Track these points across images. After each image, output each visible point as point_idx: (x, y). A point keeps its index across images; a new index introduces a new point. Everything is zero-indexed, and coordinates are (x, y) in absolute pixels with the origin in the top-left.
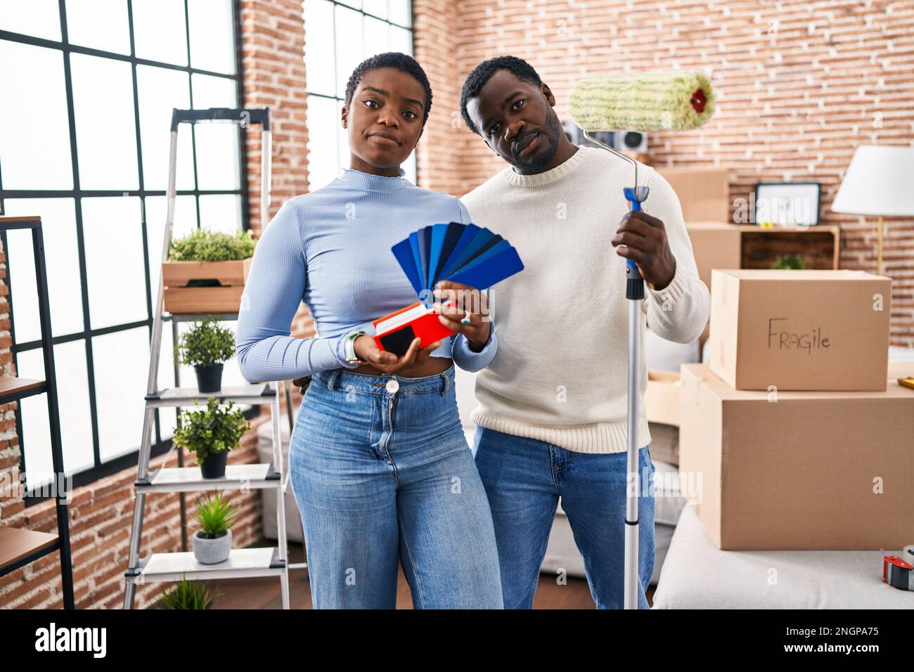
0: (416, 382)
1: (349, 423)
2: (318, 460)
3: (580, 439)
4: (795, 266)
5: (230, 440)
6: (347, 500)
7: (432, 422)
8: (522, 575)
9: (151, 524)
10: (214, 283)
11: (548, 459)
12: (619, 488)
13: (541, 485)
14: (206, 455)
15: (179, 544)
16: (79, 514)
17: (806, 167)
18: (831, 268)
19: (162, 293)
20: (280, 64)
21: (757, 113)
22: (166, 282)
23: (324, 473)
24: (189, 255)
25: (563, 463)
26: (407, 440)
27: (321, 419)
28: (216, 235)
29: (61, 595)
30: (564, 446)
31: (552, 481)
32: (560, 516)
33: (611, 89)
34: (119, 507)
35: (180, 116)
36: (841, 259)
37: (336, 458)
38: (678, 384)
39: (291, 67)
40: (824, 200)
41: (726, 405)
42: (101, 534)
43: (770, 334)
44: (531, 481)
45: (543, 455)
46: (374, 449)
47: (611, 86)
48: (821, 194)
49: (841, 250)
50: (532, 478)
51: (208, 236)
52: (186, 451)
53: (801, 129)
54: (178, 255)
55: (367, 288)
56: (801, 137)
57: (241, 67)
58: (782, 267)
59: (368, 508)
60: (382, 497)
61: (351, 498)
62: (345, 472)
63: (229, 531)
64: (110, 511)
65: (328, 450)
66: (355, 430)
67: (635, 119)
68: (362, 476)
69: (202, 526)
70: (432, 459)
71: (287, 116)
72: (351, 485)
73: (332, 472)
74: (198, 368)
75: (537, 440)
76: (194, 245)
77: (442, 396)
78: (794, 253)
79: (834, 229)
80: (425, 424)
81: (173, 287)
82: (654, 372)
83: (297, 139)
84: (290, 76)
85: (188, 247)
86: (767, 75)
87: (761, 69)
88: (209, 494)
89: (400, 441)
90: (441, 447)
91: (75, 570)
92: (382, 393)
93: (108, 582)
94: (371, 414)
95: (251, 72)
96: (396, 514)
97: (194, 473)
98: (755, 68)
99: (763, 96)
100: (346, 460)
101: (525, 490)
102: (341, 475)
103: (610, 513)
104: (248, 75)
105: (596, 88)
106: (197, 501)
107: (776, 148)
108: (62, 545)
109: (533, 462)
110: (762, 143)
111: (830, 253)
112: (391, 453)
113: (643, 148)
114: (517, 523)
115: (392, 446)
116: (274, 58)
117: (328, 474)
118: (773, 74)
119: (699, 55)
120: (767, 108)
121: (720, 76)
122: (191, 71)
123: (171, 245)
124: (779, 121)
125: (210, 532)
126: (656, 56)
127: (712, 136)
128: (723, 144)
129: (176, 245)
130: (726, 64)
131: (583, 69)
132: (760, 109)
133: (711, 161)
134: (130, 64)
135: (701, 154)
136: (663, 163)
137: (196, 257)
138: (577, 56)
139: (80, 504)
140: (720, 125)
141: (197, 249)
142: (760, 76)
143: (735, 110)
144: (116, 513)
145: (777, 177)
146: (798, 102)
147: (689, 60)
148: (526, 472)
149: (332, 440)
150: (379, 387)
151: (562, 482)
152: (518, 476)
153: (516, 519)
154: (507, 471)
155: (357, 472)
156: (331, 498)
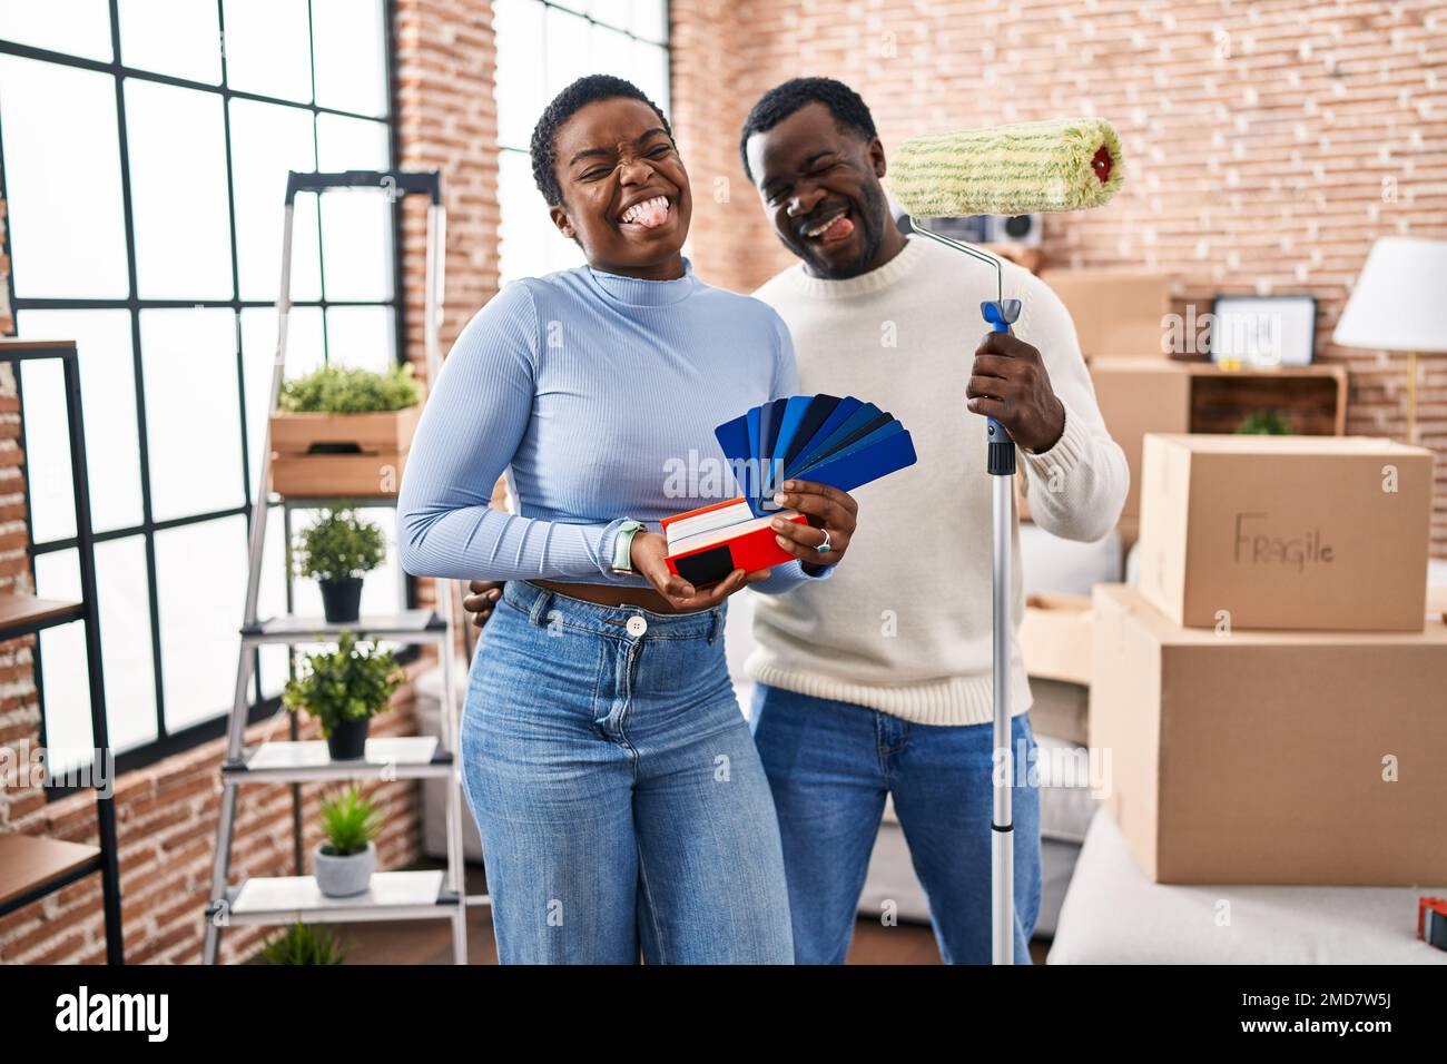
0: (673, 621)
1: (560, 683)
2: (511, 743)
3: (924, 702)
4: (1275, 430)
5: (375, 699)
6: (561, 804)
8: (829, 920)
9: (247, 830)
10: (351, 449)
11: (873, 734)
13: (861, 776)
14: (335, 723)
15: (290, 863)
16: (131, 813)
17: (1293, 272)
18: (1331, 433)
19: (268, 464)
20: (457, 101)
21: (1215, 186)
22: (275, 446)
23: (522, 764)
24: (311, 403)
25: (898, 741)
26: (652, 712)
27: (513, 675)
28: (357, 372)
29: (103, 943)
30: (899, 714)
31: (879, 769)
32: (890, 825)
33: (960, 150)
34: (196, 803)
35: (298, 182)
36: (1349, 419)
37: (540, 737)
38: (1087, 617)
39: (474, 106)
40: (1322, 323)
41: (1169, 654)
42: (167, 847)
43: (1238, 539)
44: (847, 770)
45: (865, 727)
46: (600, 725)
47: (960, 145)
48: (1319, 314)
49: (1349, 404)
50: (848, 765)
51: (342, 375)
52: (304, 716)
53: (1286, 211)
54: (294, 403)
56: (1288, 223)
57: (395, 104)
58: (1254, 431)
59: (595, 816)
61: (566, 801)
62: (555, 760)
63: (371, 845)
64: (181, 811)
66: (570, 695)
67: (1002, 195)
68: (583, 764)
69: (325, 836)
70: (692, 739)
71: (466, 182)
72: (566, 781)
73: (534, 760)
74: (325, 584)
75: (856, 706)
76: (319, 388)
77: (710, 643)
78: (1272, 409)
79: (1338, 372)
81: (286, 454)
82: (1046, 594)
83: (485, 220)
84: (473, 120)
85: (309, 392)
86: (1232, 124)
87: (1222, 114)
88: (339, 784)
89: (642, 713)
90: (706, 720)
91: (125, 904)
92: (618, 635)
93: (178, 924)
94: (597, 667)
95: (411, 112)
97: (316, 752)
98: (1213, 113)
99: (1225, 157)
100: (557, 741)
101: (838, 785)
102: (550, 765)
103: (972, 819)
104: (407, 118)
105: (935, 150)
106: (320, 795)
107: (1247, 241)
108: (105, 864)
109: (850, 739)
110: (1222, 233)
111: (1331, 409)
112: (626, 733)
113: (1034, 239)
114: (822, 836)
115: (631, 720)
116: (447, 90)
117: (529, 764)
118: (1242, 123)
119: (1123, 92)
120: (1233, 178)
121: (1158, 126)
122: (316, 110)
123: (282, 388)
124: (1253, 198)
125: (341, 845)
126: (1057, 93)
127: (1144, 221)
128: (1162, 235)
129: (290, 389)
130: (1167, 107)
131: (938, 113)
132: (1222, 178)
133: (1142, 262)
134: (219, 98)
135: (1125, 250)
136: (1064, 263)
137: (323, 406)
138: (930, 91)
139: (132, 799)
140: (1157, 204)
141: (325, 395)
142: (1221, 126)
143: (1180, 180)
144: (191, 813)
145: (1247, 287)
146: (1282, 168)
147: (1108, 100)
148: (838, 756)
149: (534, 710)
150: (614, 625)
151: (894, 771)
152: (824, 762)
153: (822, 830)
154: (807, 754)
155: (576, 759)
156: (533, 804)
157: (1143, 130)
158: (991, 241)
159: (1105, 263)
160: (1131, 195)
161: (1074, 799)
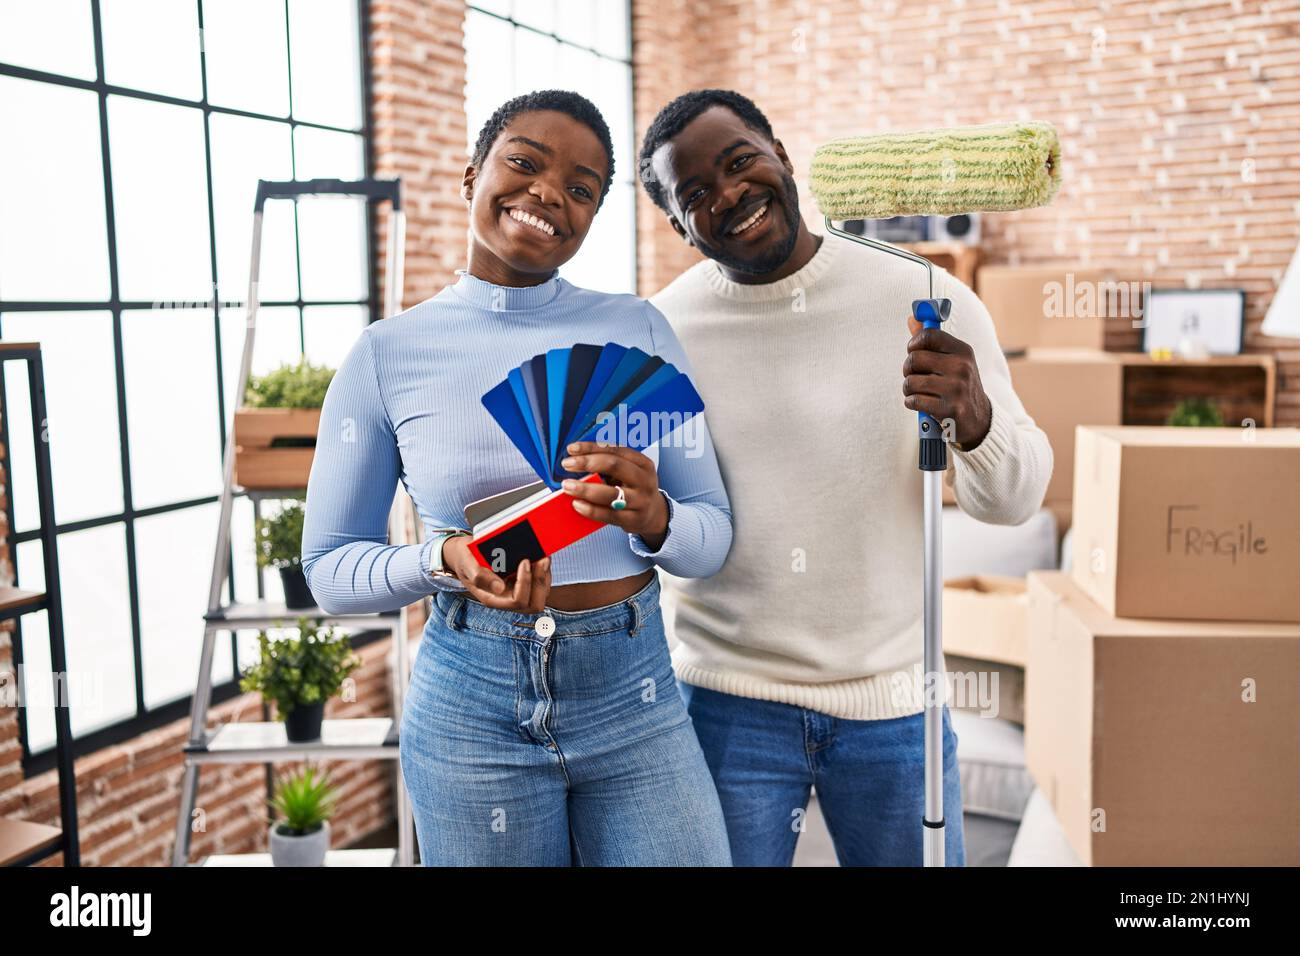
2: (438, 741)
3: (851, 698)
4: (1207, 420)
5: (329, 684)
6: (483, 806)
7: (618, 680)
11: (800, 732)
12: (914, 770)
13: (791, 772)
14: (291, 707)
16: (108, 787)
17: (1221, 267)
18: (1262, 424)
19: (233, 457)
20: (429, 114)
21: (1145, 186)
22: (239, 440)
23: (447, 762)
24: (274, 400)
25: (824, 737)
26: (580, 712)
27: (442, 674)
30: (826, 711)
31: (806, 765)
35: (268, 190)
36: (1277, 406)
37: (465, 737)
38: (1023, 600)
39: (445, 118)
40: (1250, 315)
41: (1100, 643)
42: (143, 818)
43: (1170, 531)
44: (774, 766)
45: (792, 725)
46: (525, 728)
48: (1247, 307)
49: (1277, 391)
50: (775, 762)
51: (305, 372)
53: (1214, 209)
54: (259, 399)
55: (479, 478)
56: (1215, 220)
57: (370, 118)
58: (1186, 417)
59: (518, 819)
60: (541, 802)
61: (489, 802)
62: (478, 761)
63: (326, 824)
64: (157, 784)
65: (454, 726)
66: (494, 697)
68: (508, 767)
70: (623, 742)
71: (437, 189)
72: (489, 782)
73: (459, 760)
74: (283, 572)
75: (783, 704)
76: (281, 385)
77: (631, 635)
78: (1202, 397)
79: (1267, 361)
80: (605, 684)
81: (250, 448)
82: (985, 577)
83: (454, 224)
84: (443, 131)
85: (272, 388)
86: (1162, 128)
87: (1152, 118)
88: (296, 765)
89: (568, 715)
90: (638, 722)
92: (529, 637)
94: (514, 672)
95: (385, 125)
96: (567, 828)
97: (276, 732)
98: (1143, 118)
99: (1155, 159)
100: (482, 742)
101: (764, 782)
102: (474, 765)
103: (899, 811)
104: (381, 131)
107: (1177, 237)
108: (64, 845)
109: (776, 736)
110: (1153, 230)
111: (1260, 396)
112: (553, 733)
113: (973, 237)
114: (751, 834)
115: (555, 723)
116: (418, 104)
117: (454, 763)
118: (1171, 126)
119: (1057, 100)
120: (1163, 178)
121: (1090, 131)
122: (293, 123)
123: (249, 385)
124: (1181, 197)
125: (295, 825)
126: (994, 102)
127: (1079, 220)
128: (1094, 232)
129: (257, 386)
130: (1099, 112)
131: (883, 121)
132: (1153, 178)
133: (1076, 258)
134: (200, 113)
135: (1060, 247)
136: (1003, 260)
137: (284, 402)
138: (875, 101)
139: (109, 773)
140: (1090, 204)
141: (286, 392)
142: (1150, 129)
143: (1113, 181)
144: (167, 785)
145: (1177, 281)
146: (1208, 168)
147: (1043, 107)
148: (766, 754)
149: (460, 711)
150: (523, 628)
151: (822, 767)
152: (752, 761)
153: (750, 827)
154: (735, 752)
155: (499, 762)
156: (457, 803)
157: (1077, 135)
158: (933, 240)
159: (1040, 260)
160: (1065, 196)
161: (1012, 777)
